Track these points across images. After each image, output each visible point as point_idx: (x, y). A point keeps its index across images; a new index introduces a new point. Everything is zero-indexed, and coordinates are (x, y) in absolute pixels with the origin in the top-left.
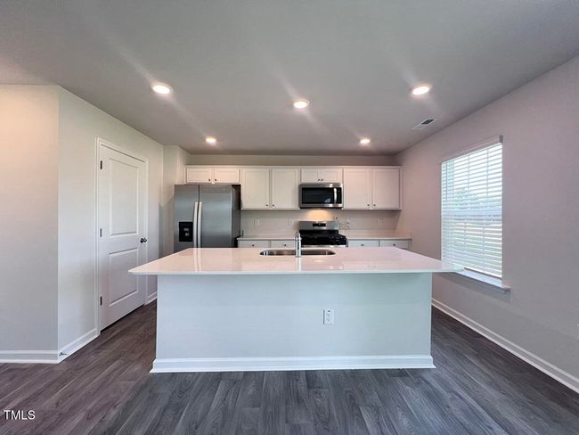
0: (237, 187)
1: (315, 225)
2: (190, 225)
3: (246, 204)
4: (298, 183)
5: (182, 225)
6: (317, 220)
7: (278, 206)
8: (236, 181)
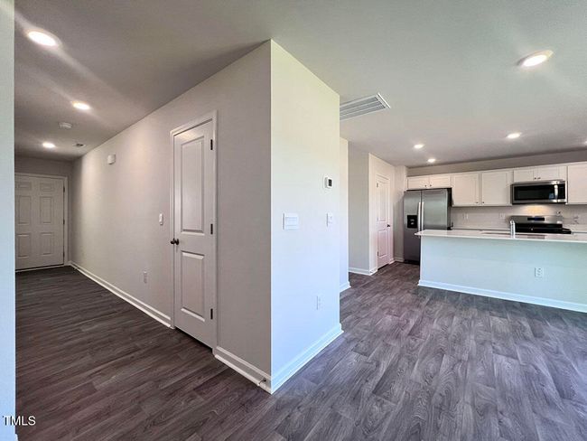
0: (450, 190)
1: (530, 219)
2: (415, 217)
3: (456, 203)
4: (510, 183)
5: (409, 217)
6: (533, 215)
7: (488, 203)
8: (448, 186)
